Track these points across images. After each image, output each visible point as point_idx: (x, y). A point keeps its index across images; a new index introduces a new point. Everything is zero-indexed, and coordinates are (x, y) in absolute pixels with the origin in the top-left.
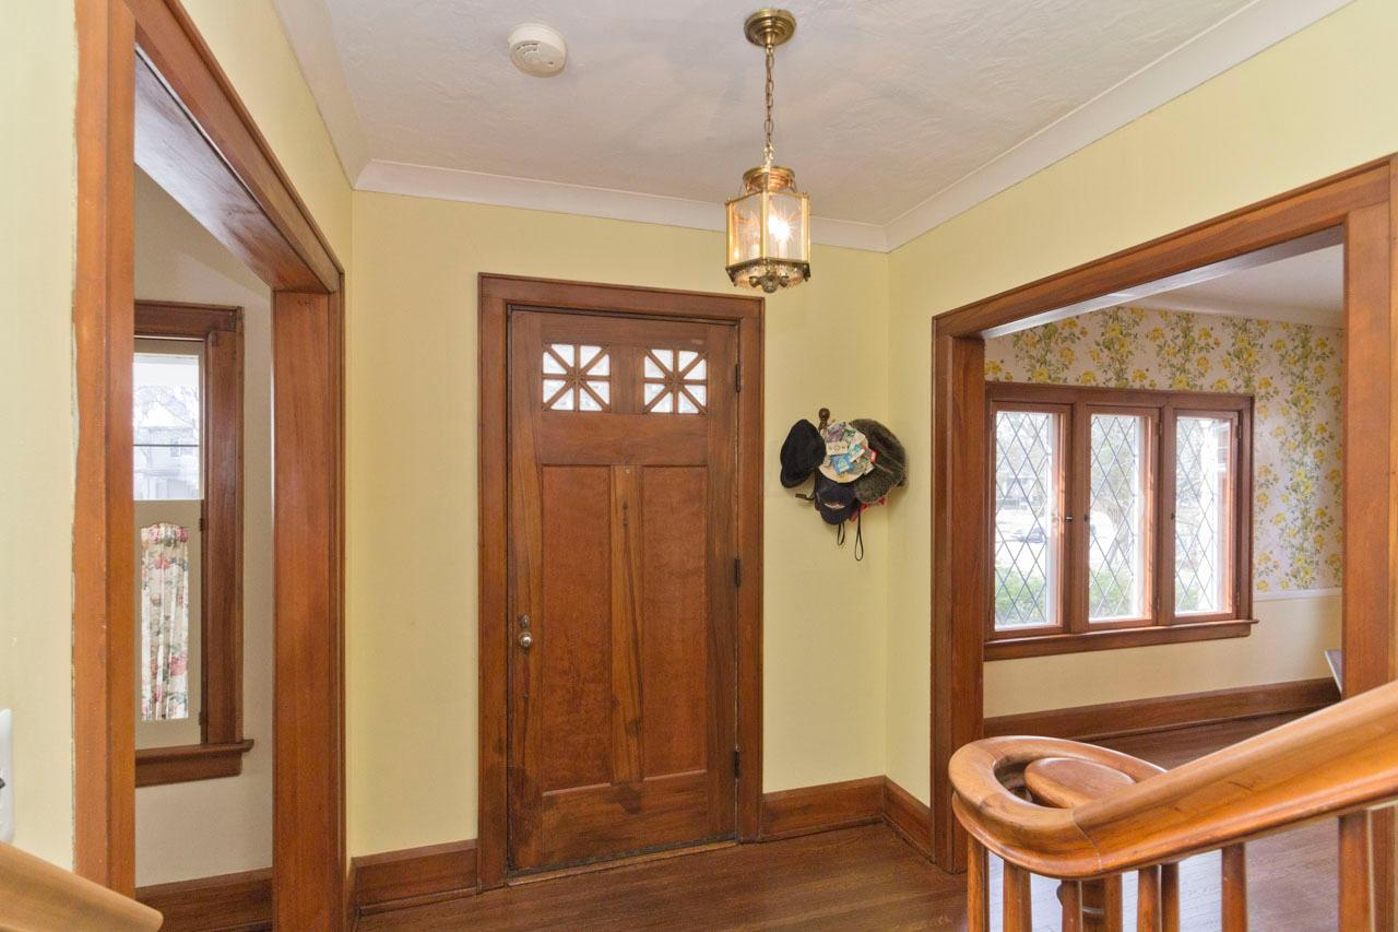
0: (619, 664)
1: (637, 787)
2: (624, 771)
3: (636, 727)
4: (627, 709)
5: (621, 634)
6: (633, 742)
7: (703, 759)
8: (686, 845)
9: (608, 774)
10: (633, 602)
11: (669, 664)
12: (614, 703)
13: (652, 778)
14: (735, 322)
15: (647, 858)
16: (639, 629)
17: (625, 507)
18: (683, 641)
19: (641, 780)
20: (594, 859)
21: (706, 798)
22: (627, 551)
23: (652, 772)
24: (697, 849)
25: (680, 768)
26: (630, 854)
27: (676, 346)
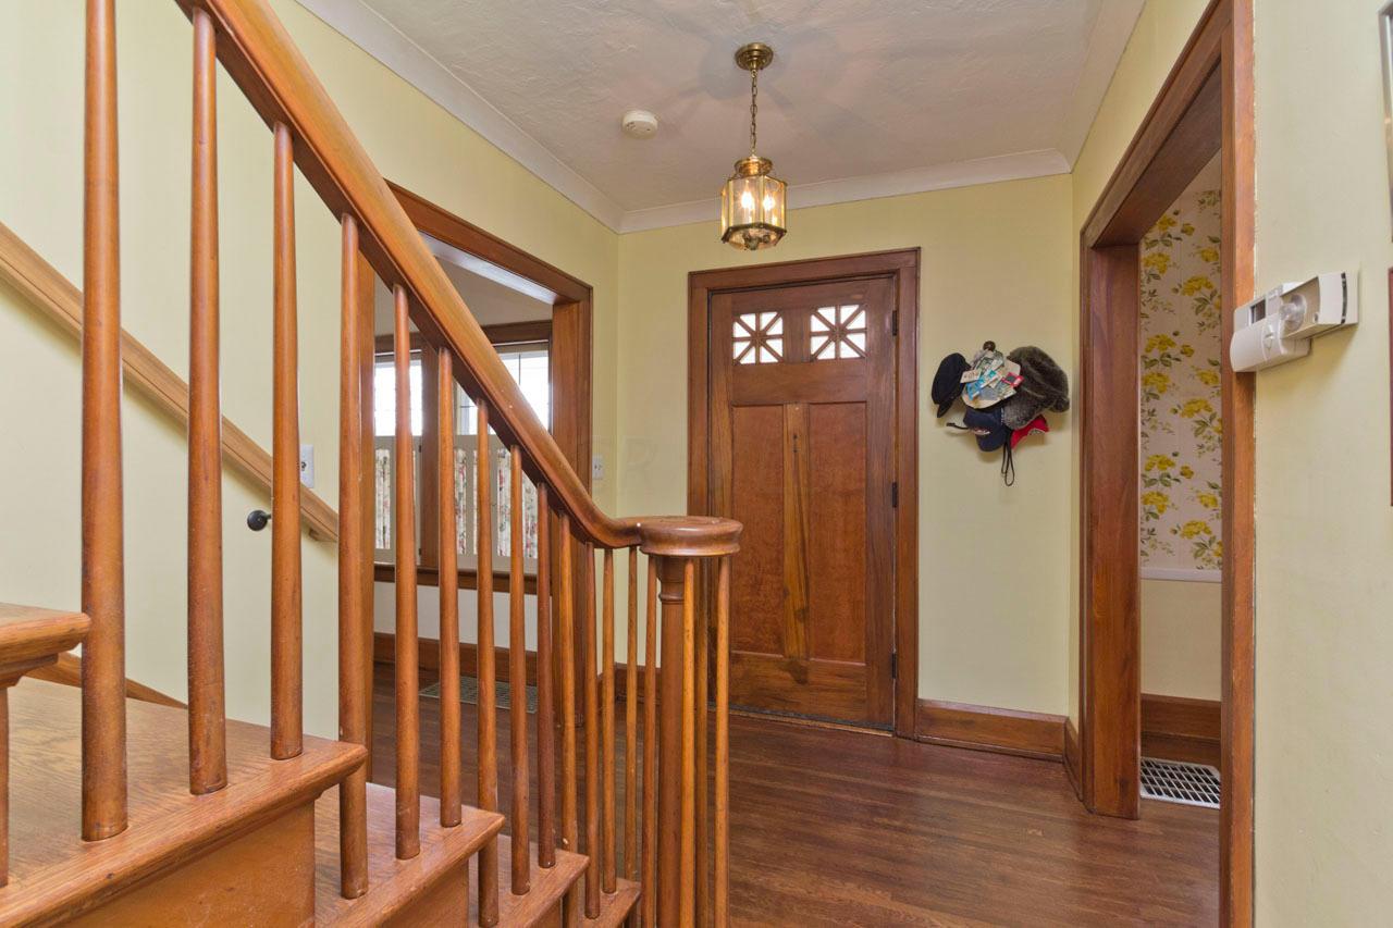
0: (790, 562)
1: (803, 663)
2: (794, 648)
3: (803, 614)
4: (796, 600)
5: (791, 538)
6: (801, 626)
7: (863, 655)
8: (845, 723)
9: (781, 650)
10: (801, 512)
11: (833, 568)
12: (786, 593)
13: (818, 660)
14: (892, 274)
15: (809, 723)
16: (806, 535)
17: (795, 437)
18: (845, 550)
19: (807, 660)
20: (768, 712)
21: (865, 689)
22: (796, 472)
23: (817, 655)
24: (854, 730)
25: (843, 657)
26: (798, 716)
27: (838, 303)
